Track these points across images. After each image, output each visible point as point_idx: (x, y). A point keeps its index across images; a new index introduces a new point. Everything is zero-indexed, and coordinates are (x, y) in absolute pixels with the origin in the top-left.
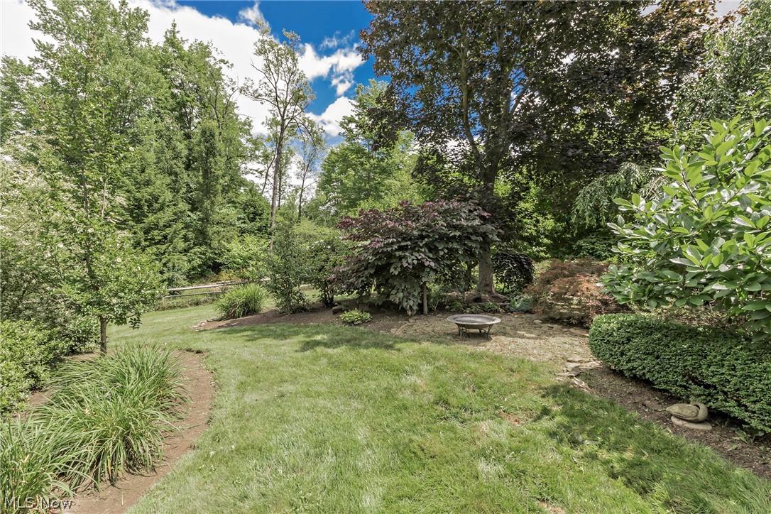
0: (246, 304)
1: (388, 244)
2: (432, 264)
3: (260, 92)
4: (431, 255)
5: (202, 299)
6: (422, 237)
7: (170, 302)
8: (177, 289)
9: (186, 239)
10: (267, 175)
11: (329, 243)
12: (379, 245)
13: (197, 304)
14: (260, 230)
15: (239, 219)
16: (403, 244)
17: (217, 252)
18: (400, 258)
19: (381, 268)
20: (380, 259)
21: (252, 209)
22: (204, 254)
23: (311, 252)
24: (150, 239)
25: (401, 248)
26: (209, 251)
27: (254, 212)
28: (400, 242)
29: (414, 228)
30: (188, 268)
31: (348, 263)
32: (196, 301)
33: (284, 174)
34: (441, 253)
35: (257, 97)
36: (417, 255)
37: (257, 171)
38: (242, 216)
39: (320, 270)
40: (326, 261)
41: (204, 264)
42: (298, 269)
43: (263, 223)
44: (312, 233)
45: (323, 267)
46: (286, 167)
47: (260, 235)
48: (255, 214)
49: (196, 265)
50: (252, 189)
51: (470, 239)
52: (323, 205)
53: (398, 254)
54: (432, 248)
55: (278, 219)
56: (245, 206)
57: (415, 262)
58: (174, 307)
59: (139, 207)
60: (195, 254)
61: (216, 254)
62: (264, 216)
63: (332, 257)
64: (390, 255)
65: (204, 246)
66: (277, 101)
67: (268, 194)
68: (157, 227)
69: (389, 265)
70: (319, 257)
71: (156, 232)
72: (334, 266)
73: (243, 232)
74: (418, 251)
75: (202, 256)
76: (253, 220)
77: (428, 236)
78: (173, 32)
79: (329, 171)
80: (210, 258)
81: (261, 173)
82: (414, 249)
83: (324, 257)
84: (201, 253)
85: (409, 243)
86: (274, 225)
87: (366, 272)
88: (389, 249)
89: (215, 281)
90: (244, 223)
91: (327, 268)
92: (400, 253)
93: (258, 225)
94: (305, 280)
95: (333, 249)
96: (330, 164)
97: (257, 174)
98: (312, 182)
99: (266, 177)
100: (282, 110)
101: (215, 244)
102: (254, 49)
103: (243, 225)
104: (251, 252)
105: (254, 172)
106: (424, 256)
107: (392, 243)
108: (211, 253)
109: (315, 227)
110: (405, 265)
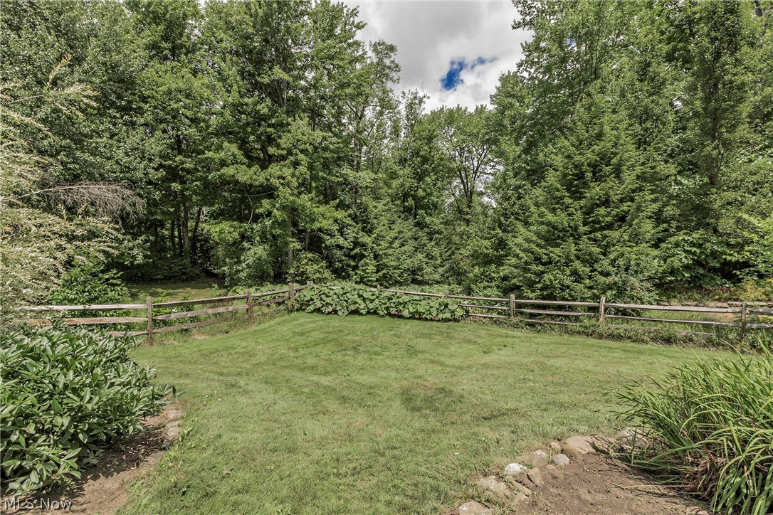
5: (681, 332)
7: (613, 326)
8: (633, 305)
9: (658, 218)
13: (668, 340)
17: (732, 241)
22: (700, 246)
24: (593, 222)
26: (714, 239)
30: (660, 270)
32: (665, 334)
41: (698, 263)
49: (677, 264)
58: (619, 338)
59: (581, 176)
60: (677, 245)
61: (728, 245)
65: (701, 231)
68: (606, 203)
71: (602, 211)
75: (694, 249)
80: (714, 254)
84: (692, 244)
89: (726, 300)
101: (726, 224)
108: (718, 244)
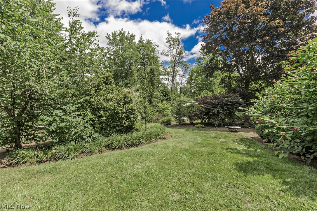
0: (167, 122)
1: (209, 106)
2: (222, 112)
3: (167, 53)
4: (222, 109)
6: (219, 104)
10: (169, 80)
11: (192, 105)
12: (206, 106)
14: (167, 99)
15: (161, 96)
16: (213, 106)
18: (212, 110)
19: (207, 113)
20: (206, 110)
21: (165, 92)
23: (187, 108)
25: (212, 107)
27: (165, 93)
28: (212, 106)
29: (216, 102)
31: (198, 111)
33: (174, 79)
34: (225, 109)
35: (166, 55)
36: (217, 109)
37: (165, 78)
38: (161, 95)
39: (189, 113)
40: (191, 110)
42: (183, 112)
43: (168, 97)
44: (185, 100)
45: (190, 112)
46: (175, 77)
47: (168, 101)
48: (166, 94)
50: (164, 86)
51: (235, 105)
52: (189, 89)
53: (211, 109)
54: (223, 108)
55: (173, 96)
56: (163, 91)
57: (217, 111)
62: (169, 94)
63: (193, 109)
64: (209, 109)
66: (173, 56)
67: (169, 87)
69: (209, 112)
70: (189, 109)
72: (194, 112)
73: (162, 100)
74: (218, 108)
76: (165, 96)
77: (221, 104)
78: (141, 39)
79: (191, 76)
81: (166, 79)
82: (217, 107)
83: (190, 109)
85: (215, 106)
86: (172, 98)
87: (203, 114)
88: (209, 107)
90: (162, 97)
91: (192, 112)
92: (212, 109)
93: (167, 98)
94: (185, 115)
95: (193, 107)
96: (192, 73)
97: (165, 79)
98: (184, 81)
99: (168, 80)
100: (175, 59)
102: (166, 41)
103: (162, 98)
104: (166, 107)
105: (164, 79)
106: (219, 109)
107: (210, 106)
109: (186, 98)
110: (214, 112)
